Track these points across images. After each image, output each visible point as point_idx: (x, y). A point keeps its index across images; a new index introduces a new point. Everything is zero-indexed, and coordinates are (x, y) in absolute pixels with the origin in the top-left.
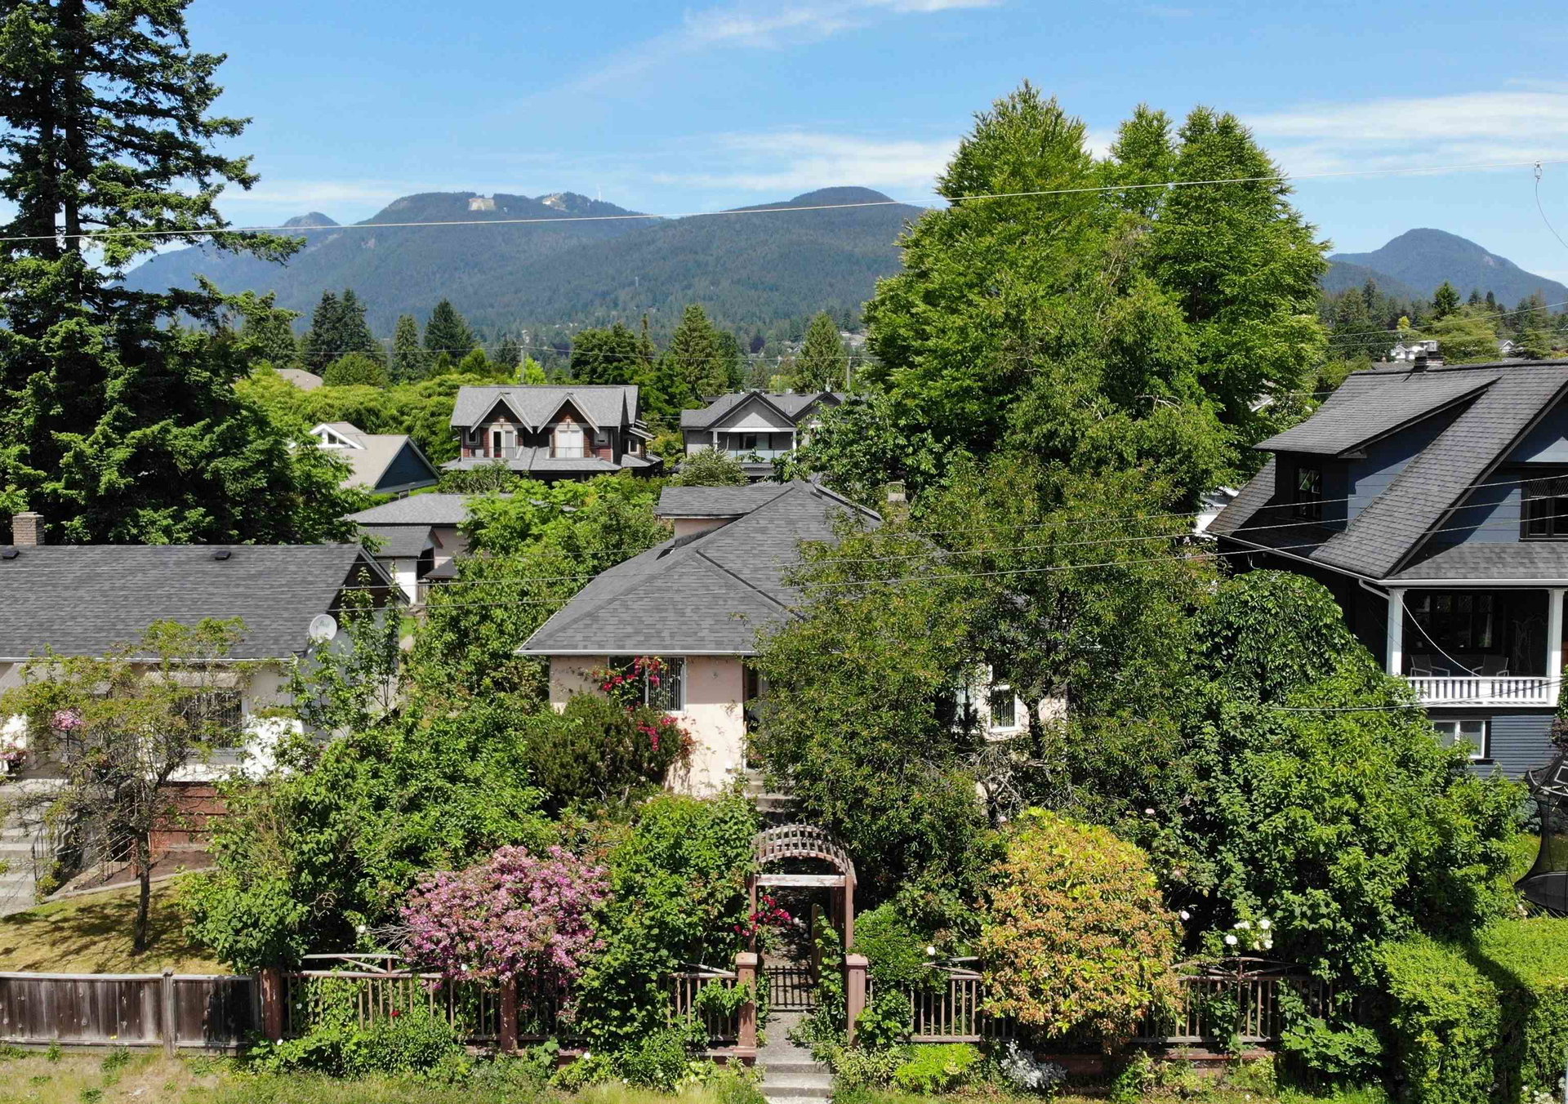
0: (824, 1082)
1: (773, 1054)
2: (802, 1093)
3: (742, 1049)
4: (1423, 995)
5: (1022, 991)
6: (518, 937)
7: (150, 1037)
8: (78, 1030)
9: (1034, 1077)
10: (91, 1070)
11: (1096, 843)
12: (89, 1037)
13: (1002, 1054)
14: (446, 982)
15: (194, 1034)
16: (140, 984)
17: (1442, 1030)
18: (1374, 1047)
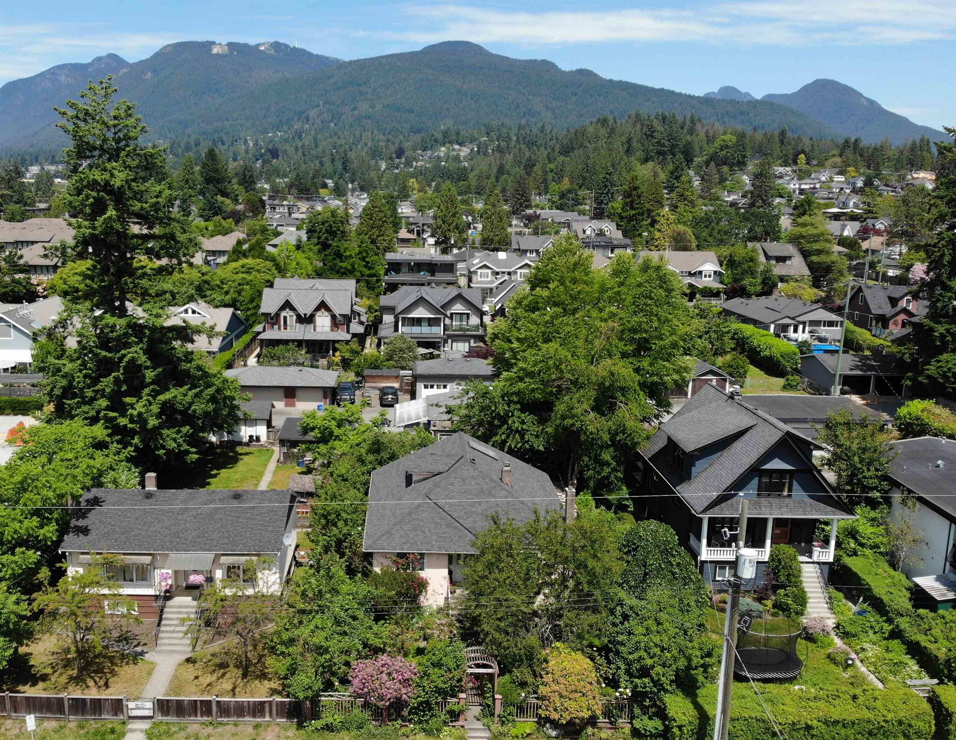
0: (487, 734)
1: (470, 724)
2: (480, 737)
3: (460, 723)
4: (675, 716)
5: (551, 709)
6: (391, 691)
7: (267, 718)
8: (243, 716)
9: (554, 734)
10: (250, 730)
11: (576, 660)
12: (246, 719)
13: (544, 726)
14: (365, 702)
15: (282, 718)
16: (265, 702)
17: (680, 728)
18: (661, 728)
